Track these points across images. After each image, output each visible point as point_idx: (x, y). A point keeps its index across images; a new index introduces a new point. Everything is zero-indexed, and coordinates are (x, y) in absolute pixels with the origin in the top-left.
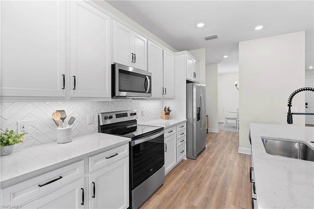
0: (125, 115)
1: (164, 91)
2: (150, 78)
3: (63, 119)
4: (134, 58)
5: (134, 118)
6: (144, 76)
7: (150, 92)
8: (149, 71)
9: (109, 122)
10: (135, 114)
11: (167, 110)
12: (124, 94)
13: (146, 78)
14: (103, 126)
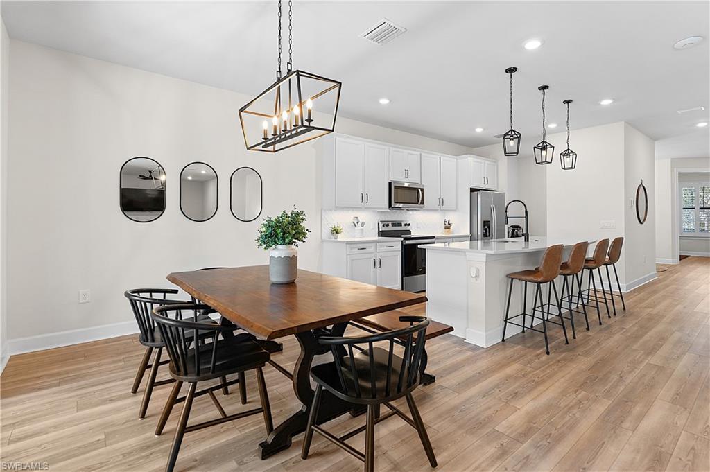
0: (400, 225)
1: (441, 202)
2: (422, 190)
3: (358, 223)
4: (407, 174)
5: (408, 228)
6: (417, 189)
7: (422, 203)
8: (423, 184)
9: (385, 229)
10: (409, 225)
11: (447, 224)
12: (397, 205)
13: (418, 191)
14: (382, 231)
